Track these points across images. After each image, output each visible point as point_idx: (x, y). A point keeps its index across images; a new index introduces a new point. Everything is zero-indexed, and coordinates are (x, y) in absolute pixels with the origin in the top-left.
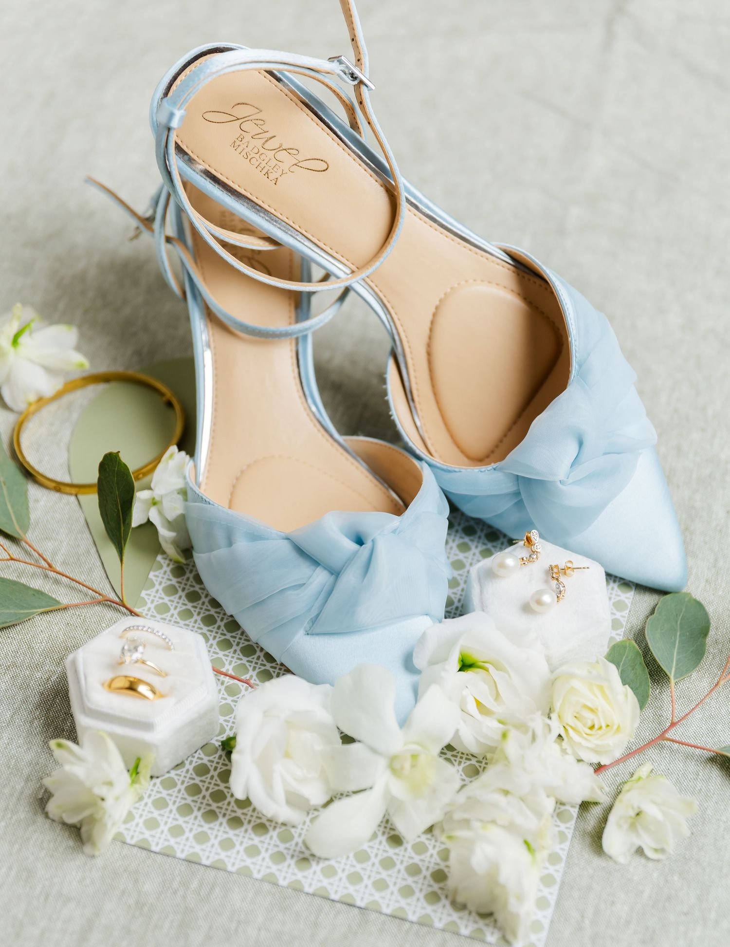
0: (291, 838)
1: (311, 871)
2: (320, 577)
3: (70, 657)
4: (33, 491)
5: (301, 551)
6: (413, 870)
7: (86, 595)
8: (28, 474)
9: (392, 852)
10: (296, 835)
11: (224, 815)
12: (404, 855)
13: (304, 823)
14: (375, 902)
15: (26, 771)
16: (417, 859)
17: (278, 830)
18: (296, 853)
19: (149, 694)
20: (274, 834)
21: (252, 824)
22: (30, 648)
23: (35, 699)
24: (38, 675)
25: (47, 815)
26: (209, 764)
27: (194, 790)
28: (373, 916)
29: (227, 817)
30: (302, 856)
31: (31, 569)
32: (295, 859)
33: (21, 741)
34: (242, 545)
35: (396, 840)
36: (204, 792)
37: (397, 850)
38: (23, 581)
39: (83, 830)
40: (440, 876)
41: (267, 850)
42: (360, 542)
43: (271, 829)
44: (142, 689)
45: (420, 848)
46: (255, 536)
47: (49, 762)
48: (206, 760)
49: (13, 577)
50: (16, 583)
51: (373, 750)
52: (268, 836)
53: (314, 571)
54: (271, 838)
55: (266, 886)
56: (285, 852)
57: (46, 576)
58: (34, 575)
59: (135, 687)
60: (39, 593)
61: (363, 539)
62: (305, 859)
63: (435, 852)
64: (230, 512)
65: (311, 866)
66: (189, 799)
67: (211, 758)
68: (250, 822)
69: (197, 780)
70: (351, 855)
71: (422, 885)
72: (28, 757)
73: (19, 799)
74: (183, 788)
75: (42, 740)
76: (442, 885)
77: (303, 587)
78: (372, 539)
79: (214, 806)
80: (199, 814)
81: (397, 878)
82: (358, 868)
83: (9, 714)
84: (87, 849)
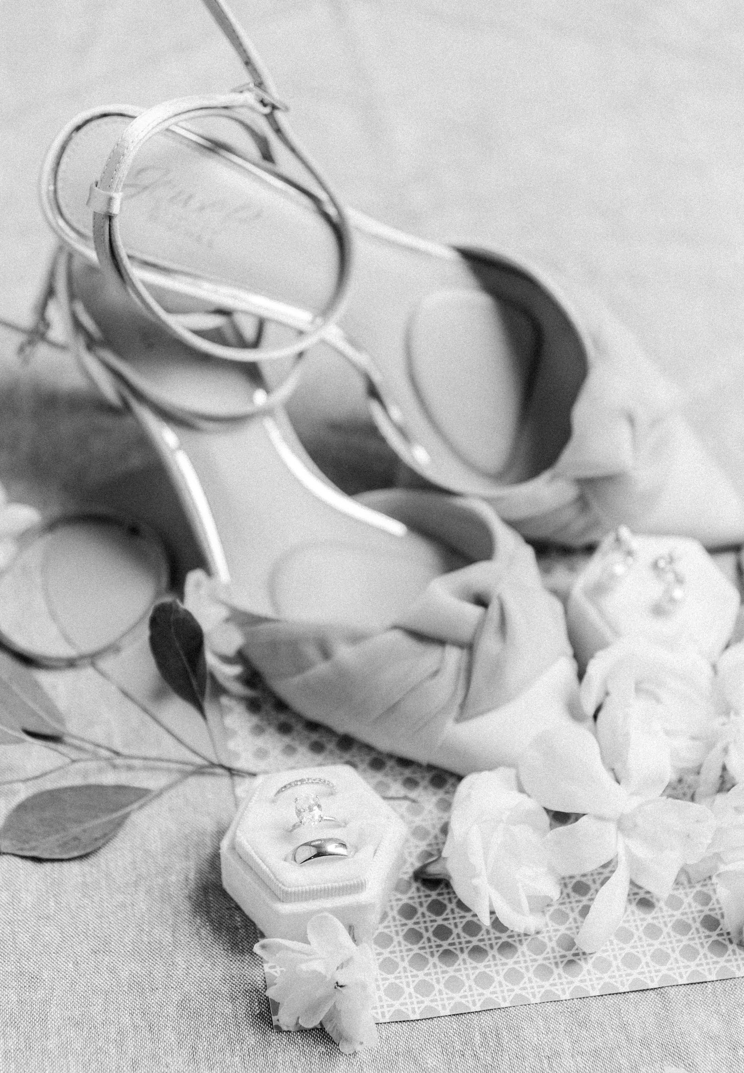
0: (544, 945)
1: (584, 972)
2: (453, 656)
3: (225, 844)
4: (44, 678)
5: (419, 636)
6: (682, 927)
7: (169, 770)
8: (27, 660)
9: (649, 917)
10: (546, 940)
11: (462, 950)
12: (663, 915)
13: (547, 925)
14: (665, 977)
15: (225, 990)
16: (678, 914)
17: (525, 943)
18: (559, 960)
19: (341, 850)
20: (523, 948)
21: (496, 947)
22: (146, 852)
23: (186, 906)
24: (173, 878)
25: (279, 1029)
26: (411, 902)
27: (414, 936)
28: (672, 991)
29: (466, 951)
30: (566, 960)
31: (92, 765)
32: (561, 966)
33: (200, 959)
34: (344, 653)
35: (646, 903)
36: (426, 935)
37: (653, 914)
38: (93, 780)
39: (328, 1028)
40: (711, 923)
41: (527, 968)
42: (482, 603)
43: (517, 944)
44: (331, 848)
45: (674, 903)
46: (356, 638)
47: (244, 970)
48: (405, 899)
49: (78, 781)
50: (88, 787)
51: (601, 818)
52: (519, 953)
53: (443, 652)
54: (524, 955)
55: (550, 1008)
56: (546, 962)
57: (115, 767)
58: (100, 770)
59: (323, 850)
60: (120, 789)
61: (486, 599)
62: (571, 962)
63: (689, 899)
65: (581, 968)
66: (415, 948)
67: (410, 894)
68: (491, 946)
69: (410, 924)
70: (612, 938)
71: (700, 939)
72: (219, 973)
73: (237, 1025)
74: (401, 938)
75: (222, 949)
76: (718, 931)
77: (439, 673)
78: (497, 595)
79: (445, 945)
80: (436, 960)
81: (672, 943)
82: (628, 949)
83: (168, 935)
84: (345, 1048)
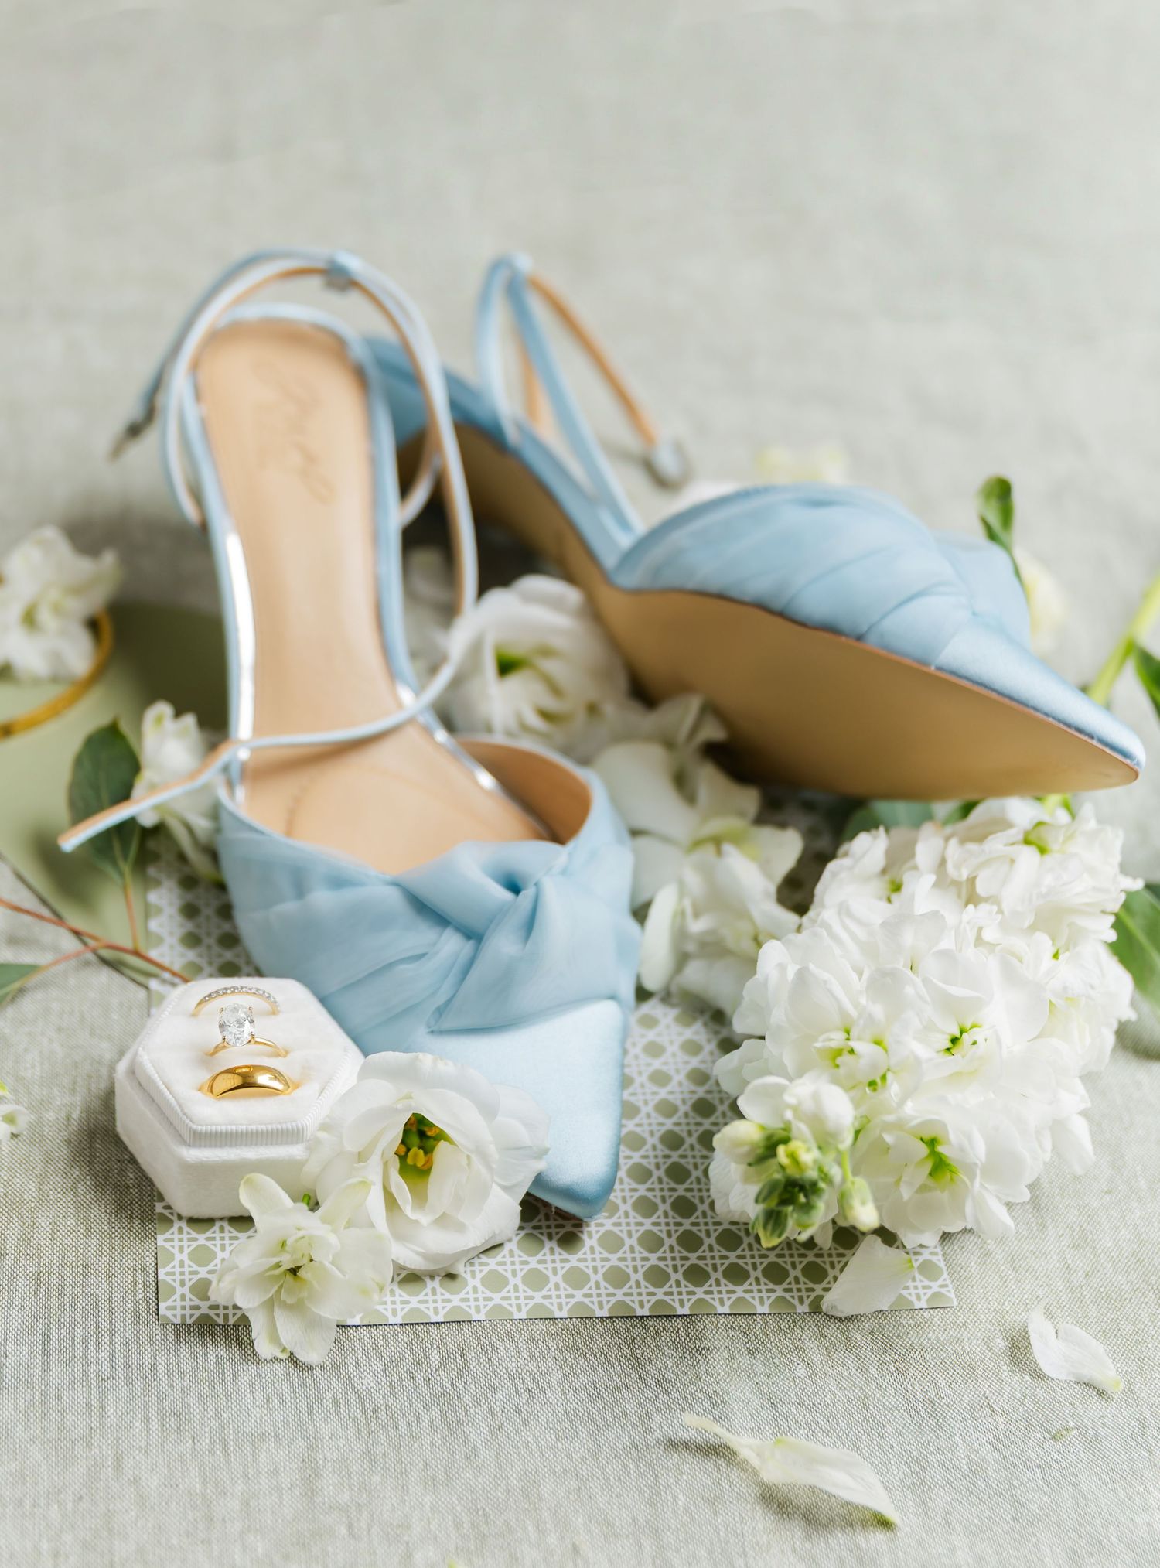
2: (451, 944)
3: (122, 1069)
5: (418, 904)
19: (276, 1084)
24: (50, 1116)
33: (71, 1222)
42: (515, 888)
44: (261, 1078)
46: (338, 882)
53: (441, 935)
55: (539, 1327)
59: (251, 1080)
61: (520, 884)
64: (290, 841)
77: (423, 959)
78: (534, 882)
81: (715, 1258)
83: (33, 1187)
